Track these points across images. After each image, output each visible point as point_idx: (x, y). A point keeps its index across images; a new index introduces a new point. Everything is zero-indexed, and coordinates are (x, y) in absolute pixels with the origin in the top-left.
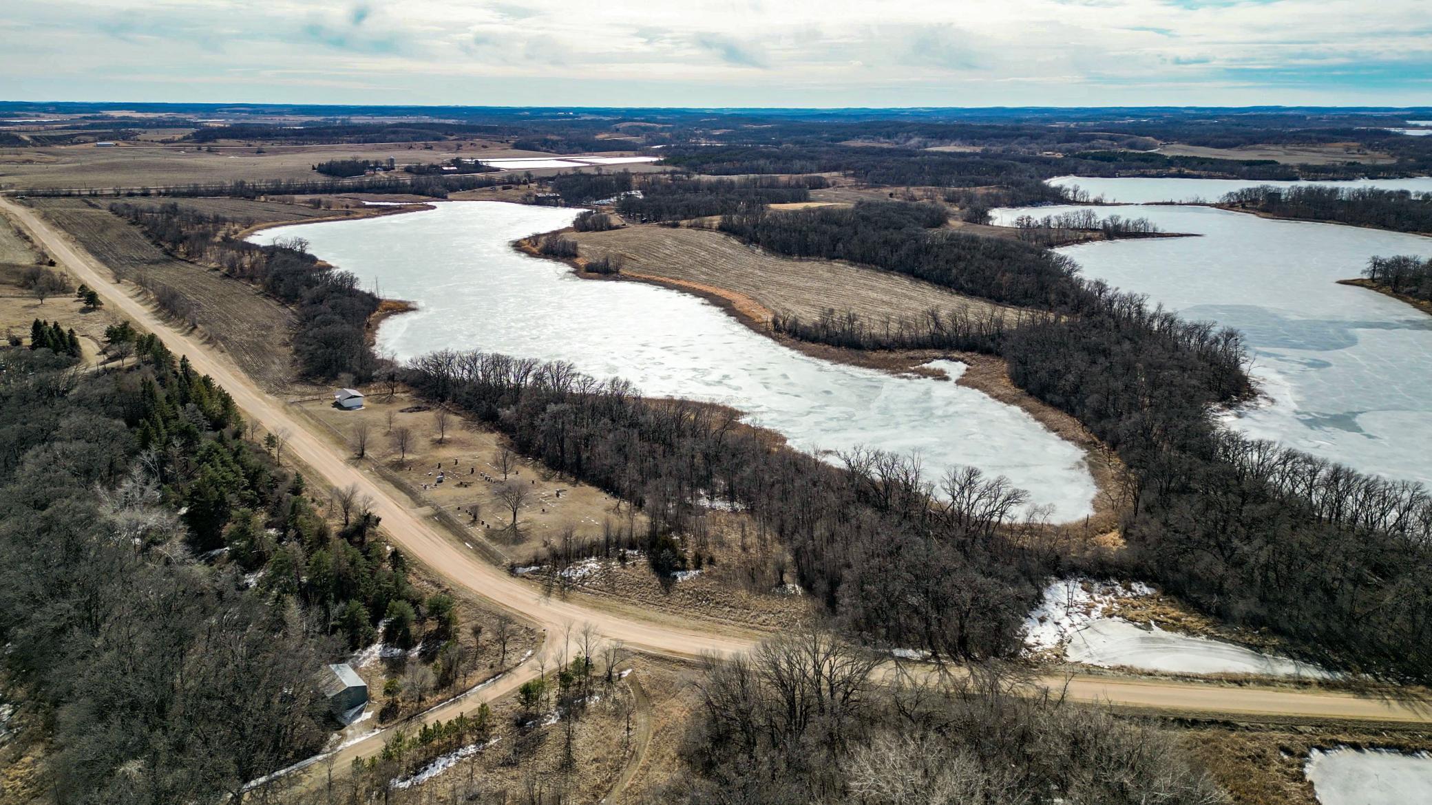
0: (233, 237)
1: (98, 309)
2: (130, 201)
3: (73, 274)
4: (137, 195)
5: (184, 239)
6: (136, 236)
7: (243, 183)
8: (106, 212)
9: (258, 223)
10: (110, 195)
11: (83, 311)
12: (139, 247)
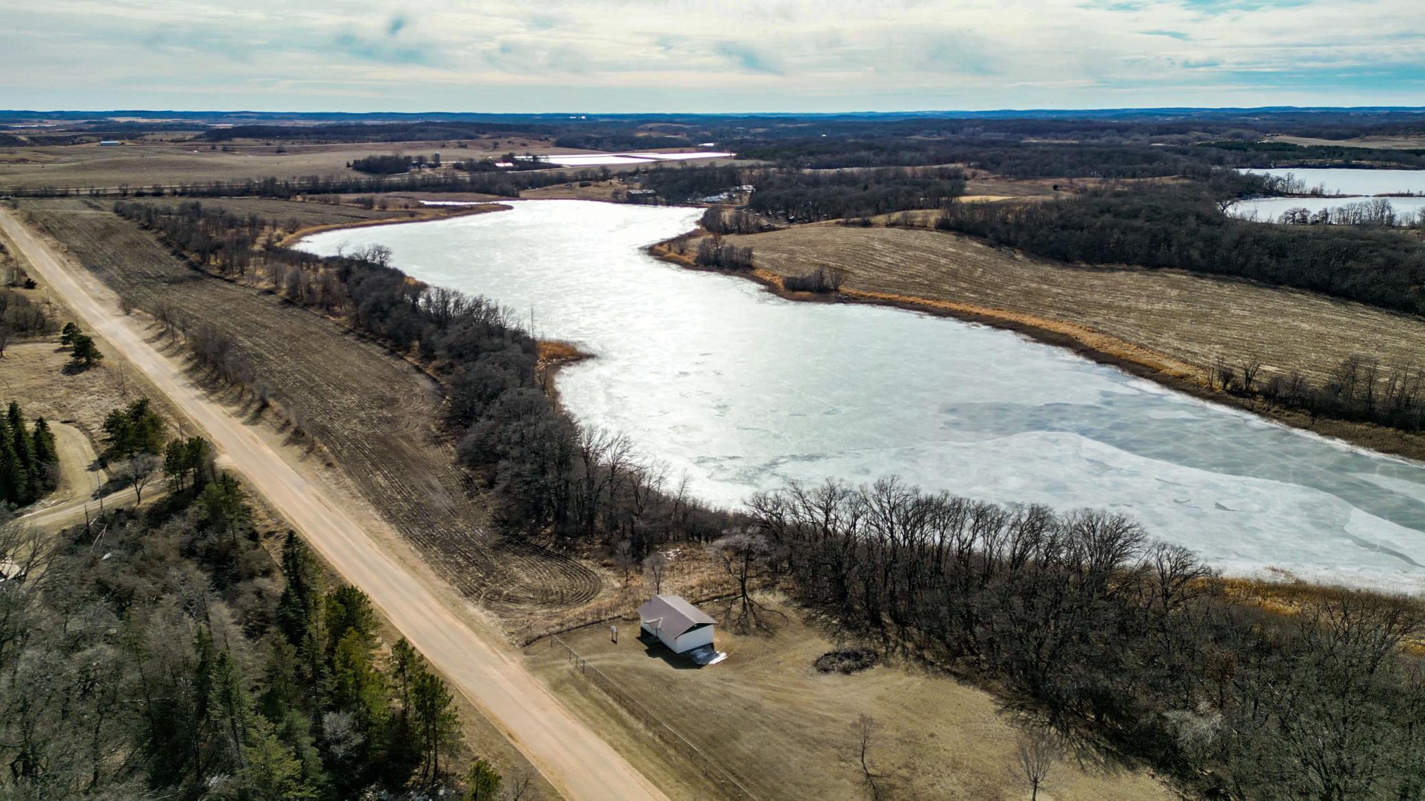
0: (278, 244)
1: (95, 365)
2: (141, 201)
3: (60, 301)
4: (147, 194)
5: (216, 248)
6: (149, 244)
7: (273, 180)
8: (109, 214)
9: (304, 227)
10: (115, 195)
11: (70, 370)
12: (154, 259)
